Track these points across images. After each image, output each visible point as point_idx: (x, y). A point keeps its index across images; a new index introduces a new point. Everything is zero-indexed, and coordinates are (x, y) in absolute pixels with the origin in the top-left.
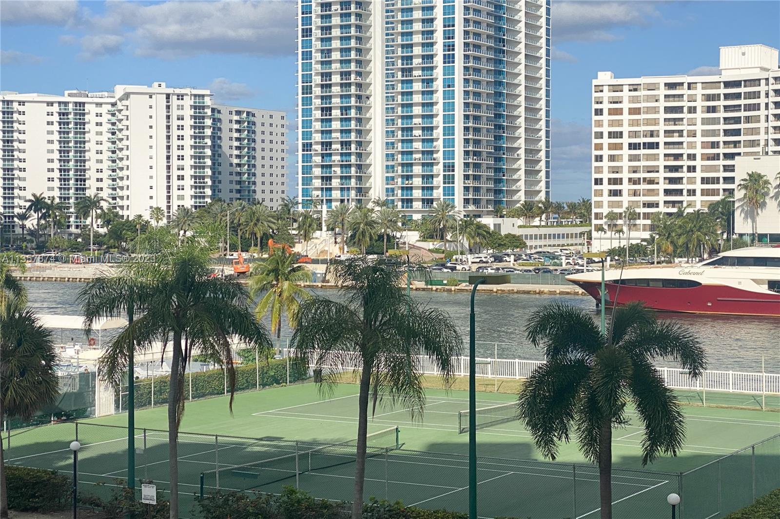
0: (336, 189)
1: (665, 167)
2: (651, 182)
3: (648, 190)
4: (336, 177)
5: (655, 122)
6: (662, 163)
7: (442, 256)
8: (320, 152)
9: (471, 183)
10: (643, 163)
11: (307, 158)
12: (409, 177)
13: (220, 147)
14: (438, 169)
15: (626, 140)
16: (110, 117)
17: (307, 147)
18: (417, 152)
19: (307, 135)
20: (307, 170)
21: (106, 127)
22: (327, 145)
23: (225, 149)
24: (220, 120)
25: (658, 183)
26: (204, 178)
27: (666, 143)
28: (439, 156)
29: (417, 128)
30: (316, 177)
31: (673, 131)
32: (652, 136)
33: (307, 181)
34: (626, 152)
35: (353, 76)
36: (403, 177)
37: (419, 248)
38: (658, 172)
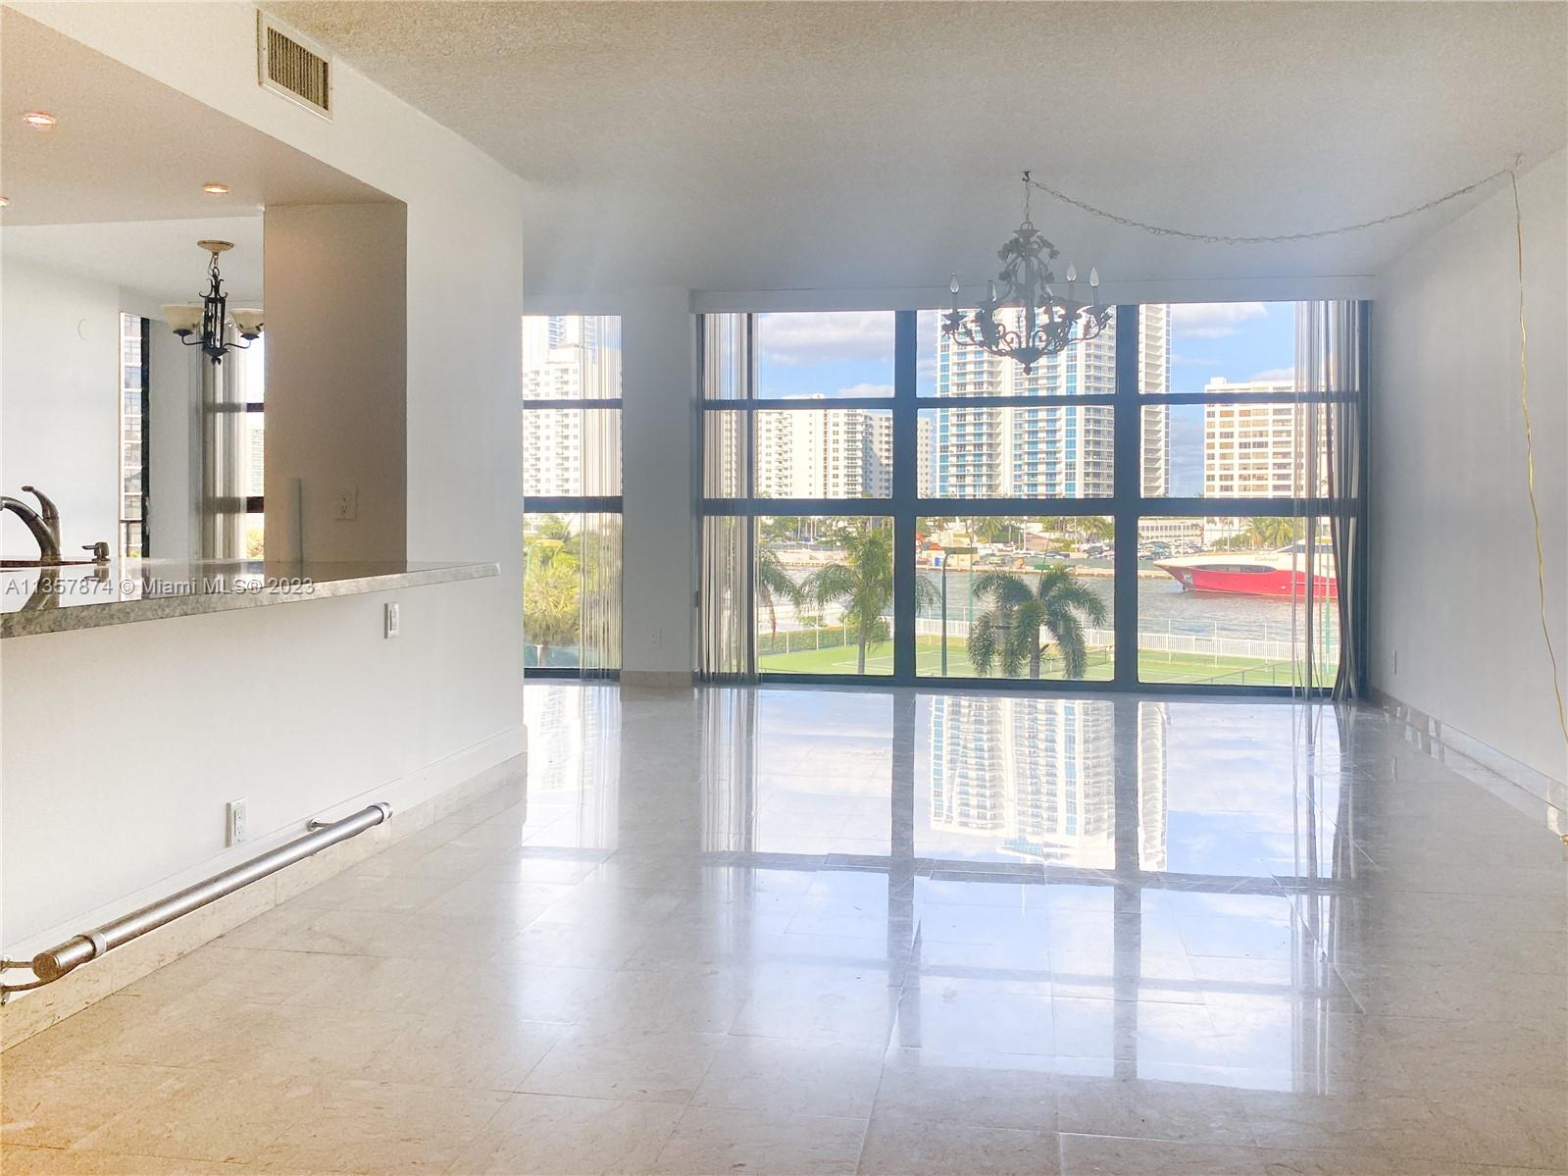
0: (969, 485)
1: (1274, 464)
2: (1260, 478)
3: (1258, 486)
4: (970, 475)
5: (1264, 423)
6: (1271, 461)
7: (1062, 544)
8: (955, 453)
9: (1090, 480)
10: (1252, 461)
11: (944, 459)
12: (1034, 475)
13: (871, 449)
14: (1061, 467)
15: (1236, 440)
16: (777, 424)
17: (944, 449)
18: (1042, 452)
19: (944, 438)
20: (944, 468)
21: (775, 433)
22: (962, 447)
23: (876, 450)
24: (871, 426)
25: (1266, 479)
26: (855, 476)
27: (1275, 443)
28: (1062, 456)
29: (1042, 431)
30: (952, 476)
31: (1281, 432)
32: (1261, 436)
33: (944, 479)
34: (1236, 450)
35: (985, 386)
36: (1029, 474)
37: (1041, 538)
38: (1267, 468)
